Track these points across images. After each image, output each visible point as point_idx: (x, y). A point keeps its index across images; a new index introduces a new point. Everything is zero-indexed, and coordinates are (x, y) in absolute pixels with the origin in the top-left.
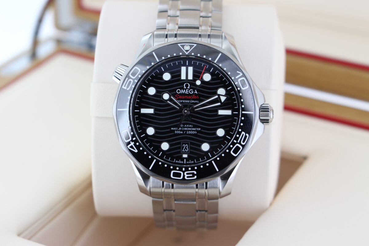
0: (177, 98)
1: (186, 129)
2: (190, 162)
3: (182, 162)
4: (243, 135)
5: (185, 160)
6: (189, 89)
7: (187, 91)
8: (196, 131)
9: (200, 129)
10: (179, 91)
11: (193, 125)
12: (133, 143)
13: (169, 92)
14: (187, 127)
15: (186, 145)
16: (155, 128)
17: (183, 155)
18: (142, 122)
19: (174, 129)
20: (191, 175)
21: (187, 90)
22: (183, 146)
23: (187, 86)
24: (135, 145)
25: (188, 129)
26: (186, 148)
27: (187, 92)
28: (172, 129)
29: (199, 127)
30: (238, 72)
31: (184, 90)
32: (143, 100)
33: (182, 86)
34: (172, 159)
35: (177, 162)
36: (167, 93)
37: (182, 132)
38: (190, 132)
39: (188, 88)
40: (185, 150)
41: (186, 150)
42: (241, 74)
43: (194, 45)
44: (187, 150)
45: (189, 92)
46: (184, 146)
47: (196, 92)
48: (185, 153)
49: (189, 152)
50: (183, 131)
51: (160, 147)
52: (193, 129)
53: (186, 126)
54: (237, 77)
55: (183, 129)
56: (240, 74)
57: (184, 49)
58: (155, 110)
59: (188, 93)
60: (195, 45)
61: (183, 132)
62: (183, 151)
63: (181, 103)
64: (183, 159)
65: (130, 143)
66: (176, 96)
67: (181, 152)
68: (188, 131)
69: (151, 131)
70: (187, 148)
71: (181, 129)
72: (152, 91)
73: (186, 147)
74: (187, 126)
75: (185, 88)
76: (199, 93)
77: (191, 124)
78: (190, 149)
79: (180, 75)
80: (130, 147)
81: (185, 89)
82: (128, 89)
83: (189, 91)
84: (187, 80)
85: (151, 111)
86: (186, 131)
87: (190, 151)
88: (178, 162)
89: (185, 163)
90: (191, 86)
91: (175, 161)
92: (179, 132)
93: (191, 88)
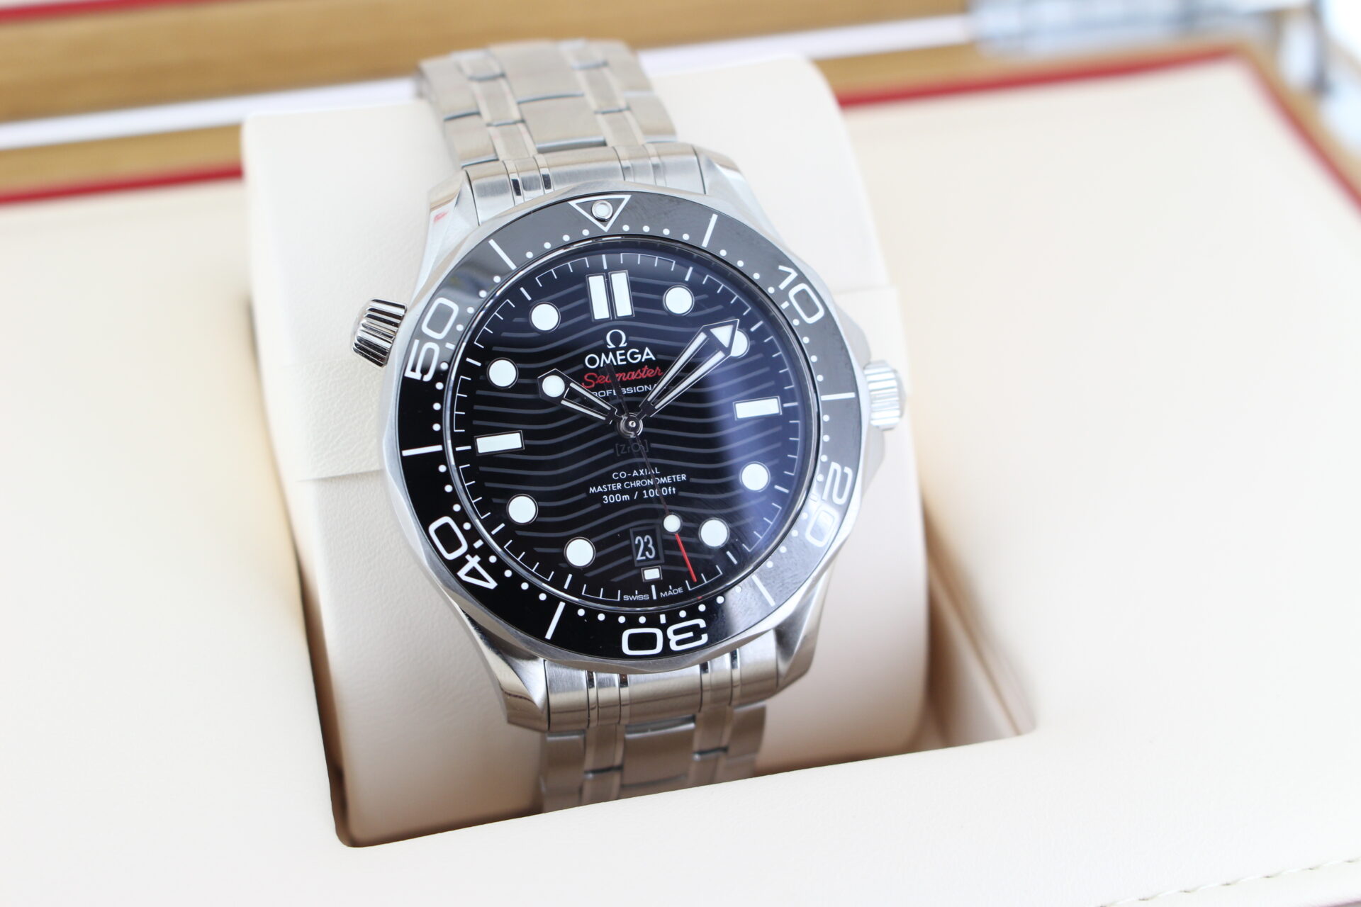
0: (591, 384)
1: (638, 483)
2: (670, 593)
3: (646, 597)
4: (835, 472)
5: (653, 587)
6: (626, 349)
7: (621, 355)
8: (673, 484)
9: (684, 477)
10: (592, 361)
11: (660, 467)
12: (477, 558)
13: (559, 369)
14: (640, 478)
15: (647, 537)
16: (536, 497)
17: (646, 572)
18: (487, 484)
19: (600, 489)
20: (690, 634)
21: (618, 353)
22: (637, 542)
23: (616, 339)
24: (484, 563)
25: (644, 483)
26: (646, 548)
27: (622, 360)
28: (592, 490)
29: (680, 471)
30: (781, 268)
31: (611, 355)
32: (476, 407)
33: (600, 342)
34: (610, 593)
35: (626, 598)
36: (555, 373)
37: (626, 497)
38: (653, 493)
39: (622, 345)
40: (643, 554)
41: (647, 553)
42: (794, 275)
43: (622, 200)
44: (651, 554)
45: (626, 360)
46: (639, 541)
47: (651, 356)
48: (650, 564)
49: (662, 561)
50: (631, 492)
51: (563, 558)
52: (663, 480)
53: (635, 473)
54: (782, 286)
55: (628, 485)
56: (789, 274)
57: (592, 215)
58: (526, 436)
59: (625, 363)
60: (627, 198)
61: (632, 497)
62: (639, 558)
63: (606, 399)
64: (645, 587)
65: (467, 561)
66: (586, 377)
67: (636, 565)
68: (647, 488)
69: (522, 509)
70: (650, 545)
71: (622, 486)
72: (503, 373)
73: (646, 544)
74: (639, 473)
75: (612, 346)
76: (661, 357)
77: (653, 465)
78: (665, 548)
79: (587, 307)
80: (468, 574)
81: (614, 351)
82: (427, 378)
83: (625, 354)
84: (614, 320)
85: (511, 441)
86: (640, 489)
87: (666, 557)
88: (632, 598)
89: (655, 597)
90: (632, 338)
91: (622, 597)
92: (618, 498)
93: (630, 345)
